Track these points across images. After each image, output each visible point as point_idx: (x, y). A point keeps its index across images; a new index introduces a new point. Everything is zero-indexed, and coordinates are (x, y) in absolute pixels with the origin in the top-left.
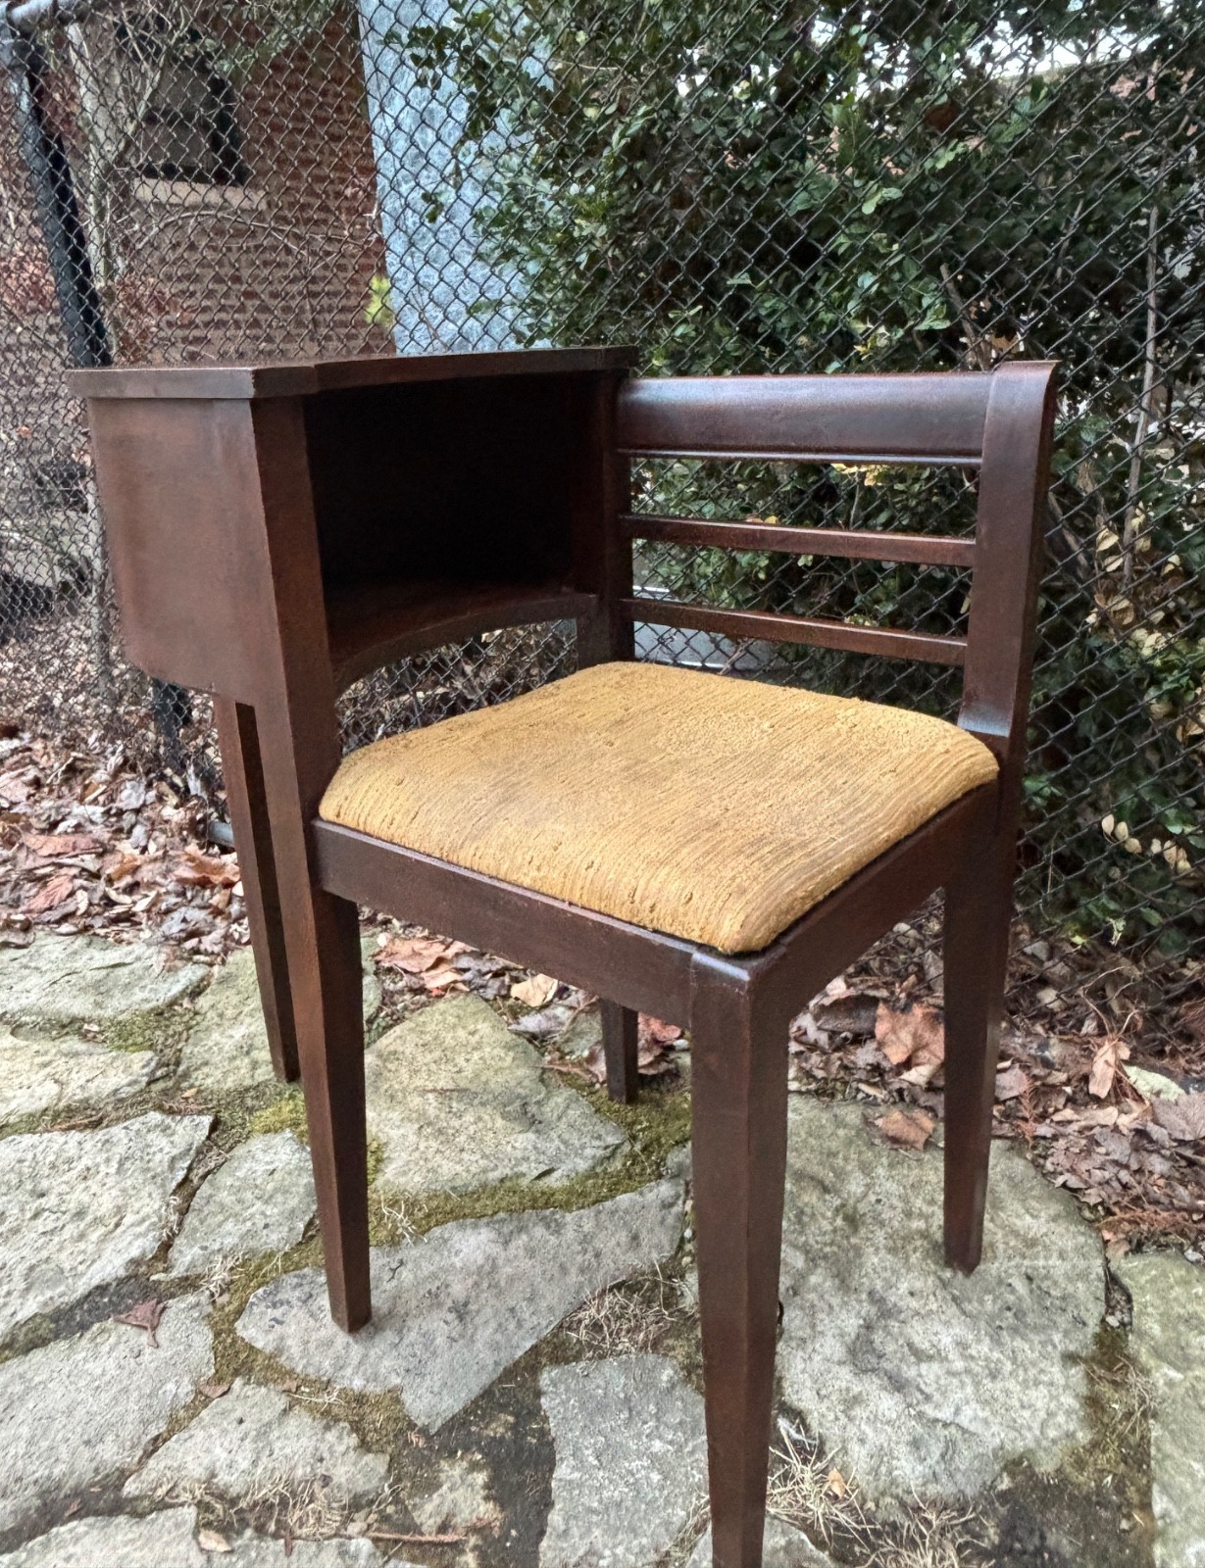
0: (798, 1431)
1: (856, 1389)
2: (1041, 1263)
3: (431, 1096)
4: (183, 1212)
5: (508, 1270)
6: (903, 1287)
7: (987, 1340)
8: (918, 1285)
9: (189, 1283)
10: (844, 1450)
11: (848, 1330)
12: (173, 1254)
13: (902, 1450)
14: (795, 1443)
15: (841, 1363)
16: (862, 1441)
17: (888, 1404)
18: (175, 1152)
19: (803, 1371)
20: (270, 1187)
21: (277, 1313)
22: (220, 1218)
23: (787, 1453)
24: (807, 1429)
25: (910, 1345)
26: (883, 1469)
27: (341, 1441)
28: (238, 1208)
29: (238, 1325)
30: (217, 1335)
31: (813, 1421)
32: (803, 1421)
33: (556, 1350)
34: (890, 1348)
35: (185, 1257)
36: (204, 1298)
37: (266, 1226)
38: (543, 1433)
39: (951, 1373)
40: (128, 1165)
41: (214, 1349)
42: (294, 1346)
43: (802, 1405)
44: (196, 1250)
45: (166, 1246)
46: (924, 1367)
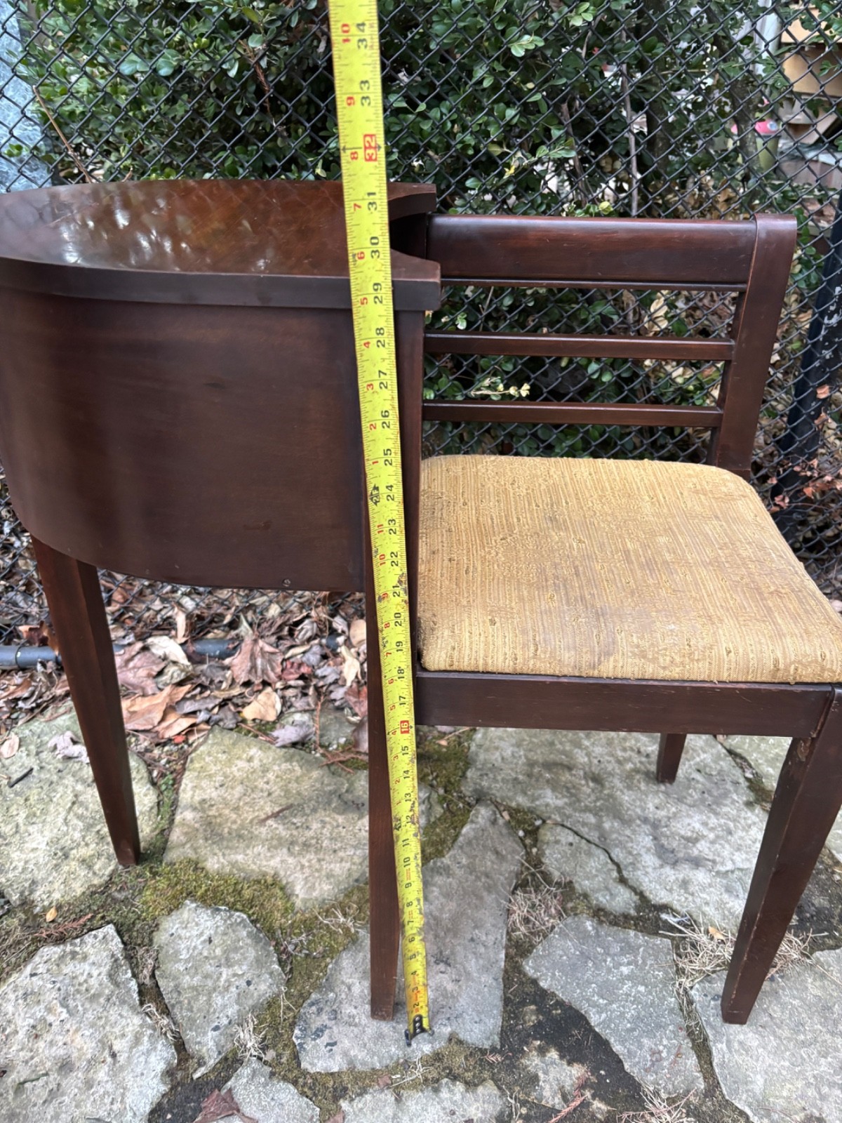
0: (675, 917)
1: (681, 876)
2: (698, 759)
3: (270, 822)
4: (166, 1011)
5: (446, 916)
6: (651, 806)
7: (712, 816)
8: (657, 801)
9: (231, 1063)
10: (704, 914)
11: (648, 845)
12: (192, 1048)
13: (726, 896)
14: (678, 923)
15: (662, 866)
16: (707, 904)
17: (701, 876)
18: (105, 970)
19: (650, 882)
20: (218, 952)
21: (325, 1039)
22: (203, 999)
23: (681, 932)
24: (678, 913)
25: (683, 837)
26: (726, 912)
27: (453, 1093)
28: (210, 983)
29: (304, 1065)
30: (295, 1083)
31: (676, 906)
32: (673, 910)
33: (518, 949)
34: (675, 844)
35: (207, 1045)
36: (255, 1064)
37: (249, 983)
38: (560, 1004)
39: (713, 842)
40: (71, 1003)
41: (303, 1094)
42: (359, 1054)
43: (664, 901)
44: (211, 1034)
45: (180, 1046)
46: (698, 845)
